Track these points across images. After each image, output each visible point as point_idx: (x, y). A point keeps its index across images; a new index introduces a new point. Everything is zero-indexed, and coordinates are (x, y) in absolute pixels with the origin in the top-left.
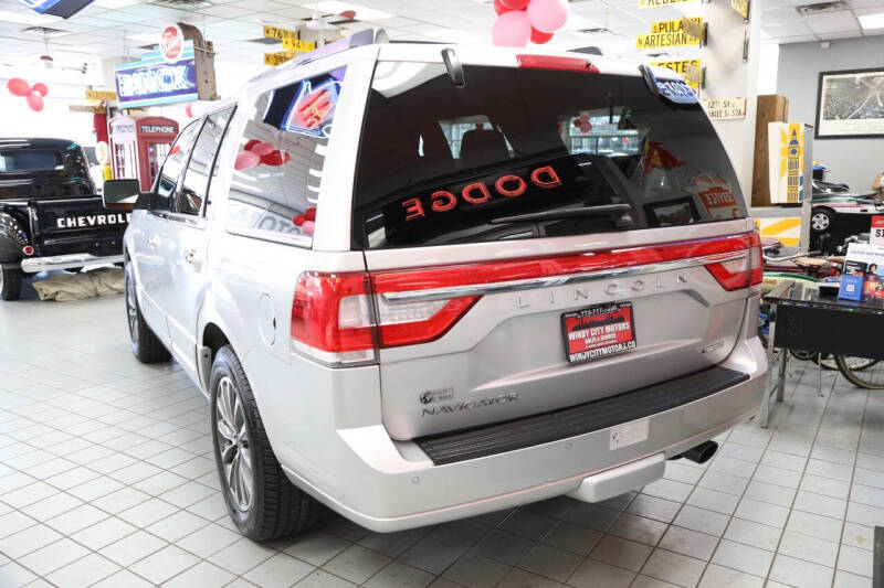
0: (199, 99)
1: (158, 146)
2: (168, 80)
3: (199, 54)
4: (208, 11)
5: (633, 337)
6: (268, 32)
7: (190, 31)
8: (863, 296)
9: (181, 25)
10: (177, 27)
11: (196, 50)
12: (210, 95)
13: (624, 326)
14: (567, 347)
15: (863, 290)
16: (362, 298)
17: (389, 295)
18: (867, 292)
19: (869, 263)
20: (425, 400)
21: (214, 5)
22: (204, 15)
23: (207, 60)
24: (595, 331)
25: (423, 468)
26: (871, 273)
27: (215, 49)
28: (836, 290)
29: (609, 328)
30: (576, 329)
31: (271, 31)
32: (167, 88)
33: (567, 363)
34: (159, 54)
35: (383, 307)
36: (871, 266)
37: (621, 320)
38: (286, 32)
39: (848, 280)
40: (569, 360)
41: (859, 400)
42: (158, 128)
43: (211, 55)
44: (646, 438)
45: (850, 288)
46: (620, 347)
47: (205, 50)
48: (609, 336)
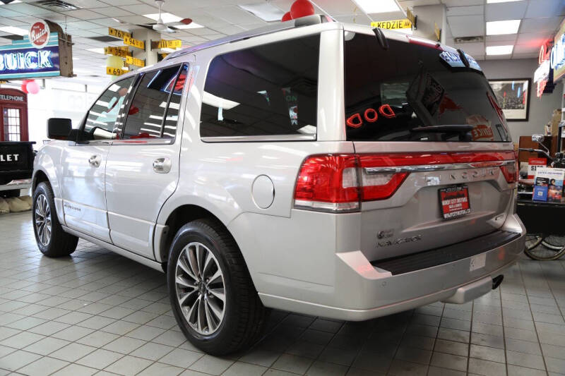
0: (61, 75)
1: (9, 110)
2: (35, 60)
3: (62, 43)
4: (69, 13)
5: (469, 207)
6: (112, 31)
7: (54, 27)
8: (548, 199)
9: (48, 22)
10: (44, 23)
11: (59, 40)
12: (68, 73)
13: (465, 200)
14: (442, 210)
15: (548, 195)
16: (353, 170)
17: (368, 169)
18: (550, 196)
19: (550, 178)
20: (380, 237)
21: (79, 9)
22: (66, 16)
23: (67, 48)
24: (453, 201)
25: (387, 276)
26: (552, 184)
27: (73, 40)
28: (531, 195)
29: (459, 200)
30: (445, 199)
31: (114, 31)
32: (33, 66)
33: (442, 219)
34: (28, 41)
35: (364, 176)
36: (552, 180)
37: (463, 196)
38: (123, 33)
39: (538, 189)
40: (443, 217)
41: (535, 266)
42: (11, 97)
43: (70, 44)
44: (484, 265)
45: (540, 194)
46: (464, 212)
47: (66, 42)
48: (458, 205)
